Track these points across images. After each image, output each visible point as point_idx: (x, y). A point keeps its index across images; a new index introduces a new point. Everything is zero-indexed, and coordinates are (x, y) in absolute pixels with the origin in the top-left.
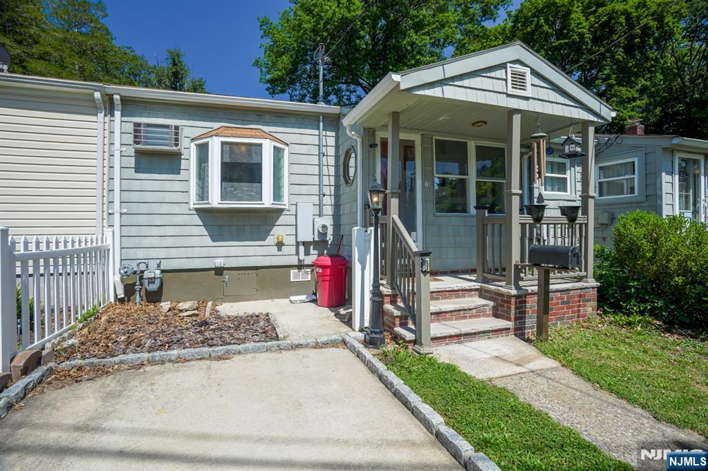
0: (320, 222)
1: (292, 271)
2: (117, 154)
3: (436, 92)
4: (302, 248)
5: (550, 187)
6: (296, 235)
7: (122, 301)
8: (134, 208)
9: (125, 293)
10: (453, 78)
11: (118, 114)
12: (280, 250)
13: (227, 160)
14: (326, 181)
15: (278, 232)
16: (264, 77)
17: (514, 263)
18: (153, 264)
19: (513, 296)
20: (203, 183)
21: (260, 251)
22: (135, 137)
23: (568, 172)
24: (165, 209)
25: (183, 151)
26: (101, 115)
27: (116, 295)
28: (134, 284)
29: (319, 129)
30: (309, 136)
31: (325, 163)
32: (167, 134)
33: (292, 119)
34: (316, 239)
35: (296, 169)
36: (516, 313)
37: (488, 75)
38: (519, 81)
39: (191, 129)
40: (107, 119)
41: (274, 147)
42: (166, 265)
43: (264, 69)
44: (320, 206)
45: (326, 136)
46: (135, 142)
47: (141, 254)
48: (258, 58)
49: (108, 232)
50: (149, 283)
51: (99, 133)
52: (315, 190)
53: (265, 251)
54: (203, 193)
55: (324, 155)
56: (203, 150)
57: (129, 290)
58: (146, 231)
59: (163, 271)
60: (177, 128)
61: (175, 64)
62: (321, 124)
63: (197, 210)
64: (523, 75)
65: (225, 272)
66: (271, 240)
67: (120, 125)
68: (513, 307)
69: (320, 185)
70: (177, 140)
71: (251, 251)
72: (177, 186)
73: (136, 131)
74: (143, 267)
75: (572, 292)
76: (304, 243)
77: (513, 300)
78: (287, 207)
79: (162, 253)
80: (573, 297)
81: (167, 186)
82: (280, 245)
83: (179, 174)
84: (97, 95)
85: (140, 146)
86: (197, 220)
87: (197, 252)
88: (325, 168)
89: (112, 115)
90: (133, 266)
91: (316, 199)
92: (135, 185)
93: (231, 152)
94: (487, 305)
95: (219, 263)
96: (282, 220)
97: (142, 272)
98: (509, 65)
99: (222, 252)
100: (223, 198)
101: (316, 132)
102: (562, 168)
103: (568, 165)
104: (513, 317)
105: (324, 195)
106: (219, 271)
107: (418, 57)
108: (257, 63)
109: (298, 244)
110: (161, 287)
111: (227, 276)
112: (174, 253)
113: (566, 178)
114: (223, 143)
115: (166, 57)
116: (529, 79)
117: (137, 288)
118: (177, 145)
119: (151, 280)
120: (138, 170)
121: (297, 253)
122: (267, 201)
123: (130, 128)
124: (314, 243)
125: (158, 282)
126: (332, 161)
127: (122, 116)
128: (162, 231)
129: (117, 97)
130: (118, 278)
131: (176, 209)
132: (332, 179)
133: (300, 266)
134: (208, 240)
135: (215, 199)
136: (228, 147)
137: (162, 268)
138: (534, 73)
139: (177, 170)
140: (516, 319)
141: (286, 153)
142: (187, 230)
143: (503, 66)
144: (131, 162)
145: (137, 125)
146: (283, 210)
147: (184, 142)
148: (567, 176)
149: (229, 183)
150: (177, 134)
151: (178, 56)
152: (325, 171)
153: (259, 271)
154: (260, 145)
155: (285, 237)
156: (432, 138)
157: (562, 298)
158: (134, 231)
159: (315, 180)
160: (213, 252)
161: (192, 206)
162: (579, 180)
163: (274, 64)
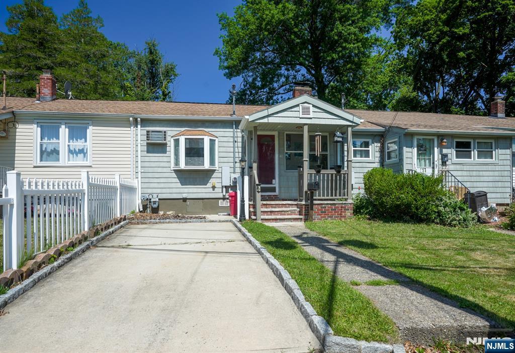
0: (233, 176)
1: (220, 201)
2: (139, 145)
3: (265, 120)
4: (224, 189)
5: (360, 156)
6: (222, 183)
7: (141, 212)
8: (146, 170)
9: (143, 208)
10: (273, 114)
11: (139, 126)
12: (214, 190)
13: (188, 147)
14: (237, 155)
15: (212, 181)
16: (222, 64)
17: (305, 190)
18: (155, 196)
19: (304, 205)
20: (177, 157)
21: (204, 191)
22: (147, 137)
23: (370, 147)
24: (160, 170)
25: (168, 143)
26: (132, 128)
27: (139, 209)
28: (147, 205)
29: (233, 128)
30: (228, 132)
31: (236, 146)
32: (160, 135)
33: (220, 124)
34: (232, 185)
35: (222, 149)
36: (305, 212)
37: (290, 110)
38: (306, 111)
39: (171, 131)
40: (135, 129)
41: (210, 139)
42: (161, 196)
43: (223, 58)
44: (234, 168)
45: (237, 132)
46: (147, 140)
47: (150, 191)
48: (218, 48)
49: (136, 181)
50: (154, 204)
51: (131, 135)
52: (232, 160)
53: (207, 190)
54: (177, 162)
55: (236, 142)
56: (177, 142)
57: (145, 207)
58: (152, 180)
59: (159, 199)
60: (165, 132)
61: (151, 53)
62: (234, 126)
63: (174, 170)
64: (309, 108)
65: (187, 200)
66: (209, 185)
67: (140, 131)
68: (304, 210)
69: (234, 157)
70: (165, 138)
71: (199, 190)
72: (165, 159)
73: (147, 134)
74: (151, 197)
75: (337, 205)
76: (226, 187)
77: (304, 207)
78: (217, 169)
79: (158, 191)
80: (338, 207)
81: (161, 159)
82: (214, 187)
83: (166, 153)
84: (131, 119)
85: (149, 141)
86: (174, 175)
87: (174, 190)
88: (236, 148)
89: (137, 127)
90: (147, 196)
91: (232, 165)
92: (147, 159)
93: (190, 142)
94: (296, 210)
95: (185, 196)
96: (215, 175)
97: (150, 199)
98: (300, 105)
99: (186, 190)
100: (186, 164)
101: (232, 130)
102: (367, 145)
103: (370, 142)
104: (304, 214)
105: (236, 163)
106: (185, 200)
107: (344, 45)
108: (217, 53)
109: (222, 186)
110: (158, 206)
111: (188, 202)
112: (164, 191)
113: (369, 150)
114: (186, 139)
115: (145, 47)
116: (312, 109)
117: (148, 206)
118: (165, 140)
119: (155, 203)
120: (148, 152)
121: (222, 192)
122: (207, 165)
123: (145, 133)
124: (230, 186)
125: (157, 203)
126: (240, 145)
127: (141, 127)
128: (158, 180)
129: (139, 119)
130: (140, 201)
131: (165, 170)
132: (240, 154)
133: (224, 199)
134: (179, 185)
135: (182, 165)
136: (188, 140)
137: (159, 198)
138: (314, 106)
139: (165, 152)
140: (305, 215)
141: (217, 142)
142: (170, 180)
143: (298, 105)
144: (145, 148)
145: (148, 132)
146: (215, 170)
147: (168, 138)
148: (370, 148)
149: (189, 158)
150: (165, 135)
151: (154, 45)
152: (236, 150)
153: (204, 200)
154: (203, 139)
155: (216, 184)
156: (284, 133)
157: (331, 207)
158: (147, 180)
159: (232, 155)
160: (182, 190)
161: (172, 169)
162: (377, 151)
163: (230, 53)
